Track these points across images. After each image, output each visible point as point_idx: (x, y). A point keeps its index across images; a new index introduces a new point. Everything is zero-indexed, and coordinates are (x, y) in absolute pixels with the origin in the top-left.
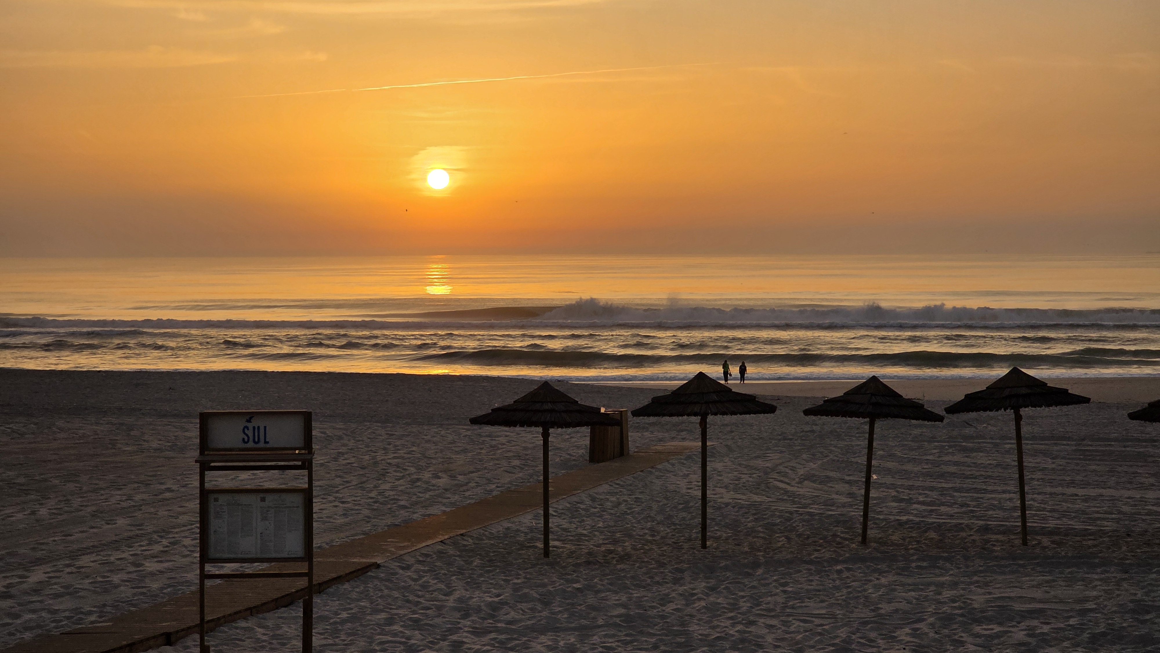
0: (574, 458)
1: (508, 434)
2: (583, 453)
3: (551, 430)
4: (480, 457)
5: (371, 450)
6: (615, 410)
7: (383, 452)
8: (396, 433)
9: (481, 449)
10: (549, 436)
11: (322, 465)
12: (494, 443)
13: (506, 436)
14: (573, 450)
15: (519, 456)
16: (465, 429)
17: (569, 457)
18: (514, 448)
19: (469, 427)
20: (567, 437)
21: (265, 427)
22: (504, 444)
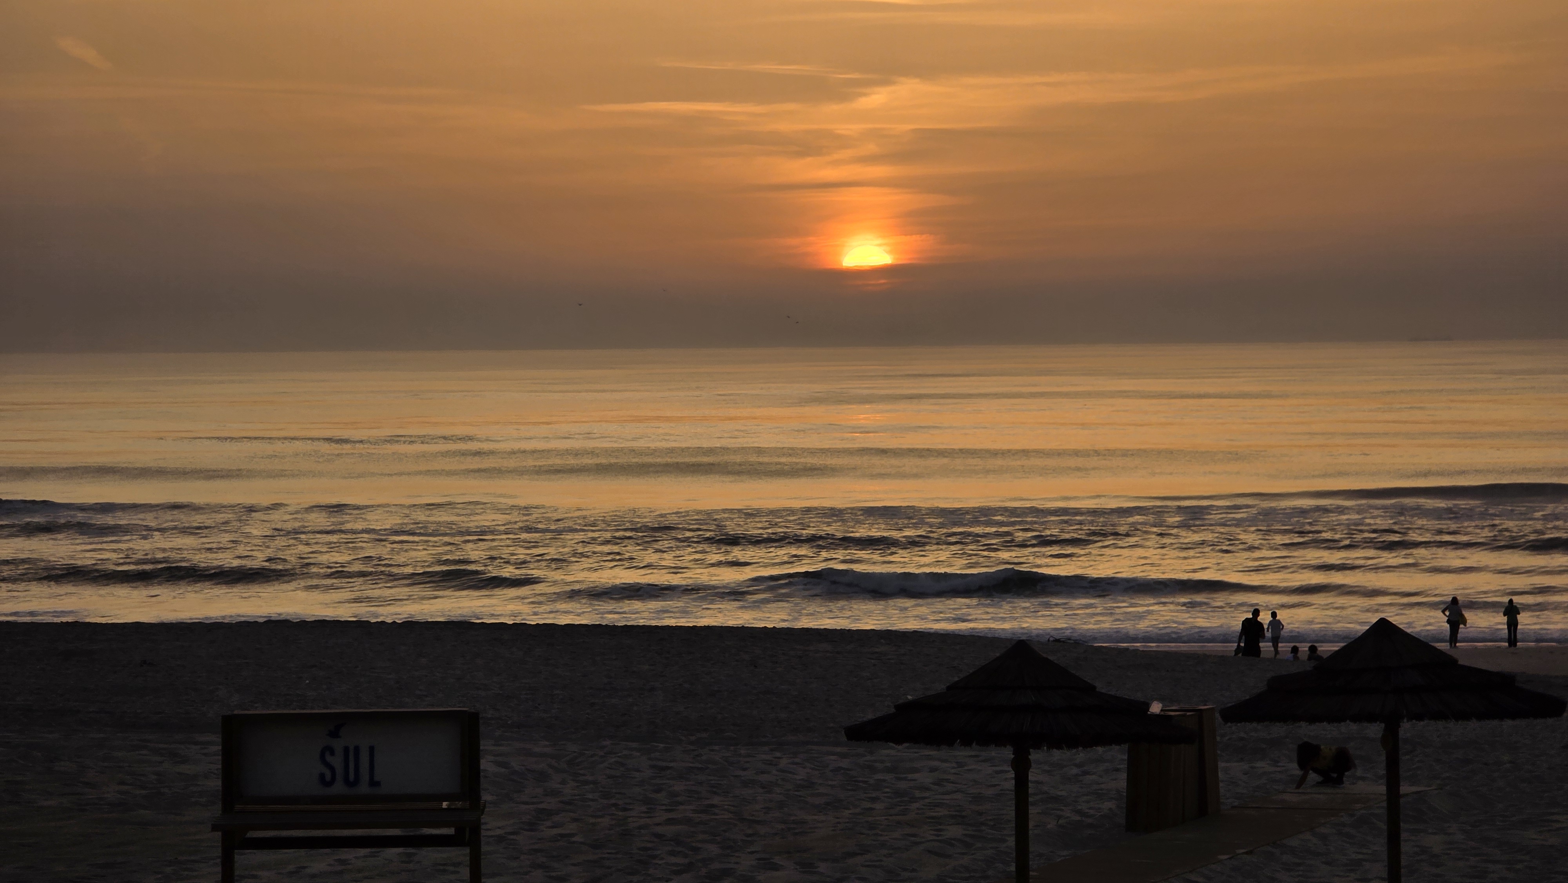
0: (1090, 821)
1: (936, 763)
2: (1110, 809)
3: (1035, 756)
4: (870, 819)
5: (615, 805)
6: (1187, 707)
7: (644, 808)
8: (672, 764)
9: (874, 800)
10: (1030, 767)
11: (500, 839)
12: (903, 785)
13: (933, 770)
14: (1088, 802)
15: (963, 817)
16: (833, 754)
17: (1078, 818)
18: (947, 797)
19: (843, 750)
20: (1075, 771)
21: (372, 749)
22: (927, 789)
